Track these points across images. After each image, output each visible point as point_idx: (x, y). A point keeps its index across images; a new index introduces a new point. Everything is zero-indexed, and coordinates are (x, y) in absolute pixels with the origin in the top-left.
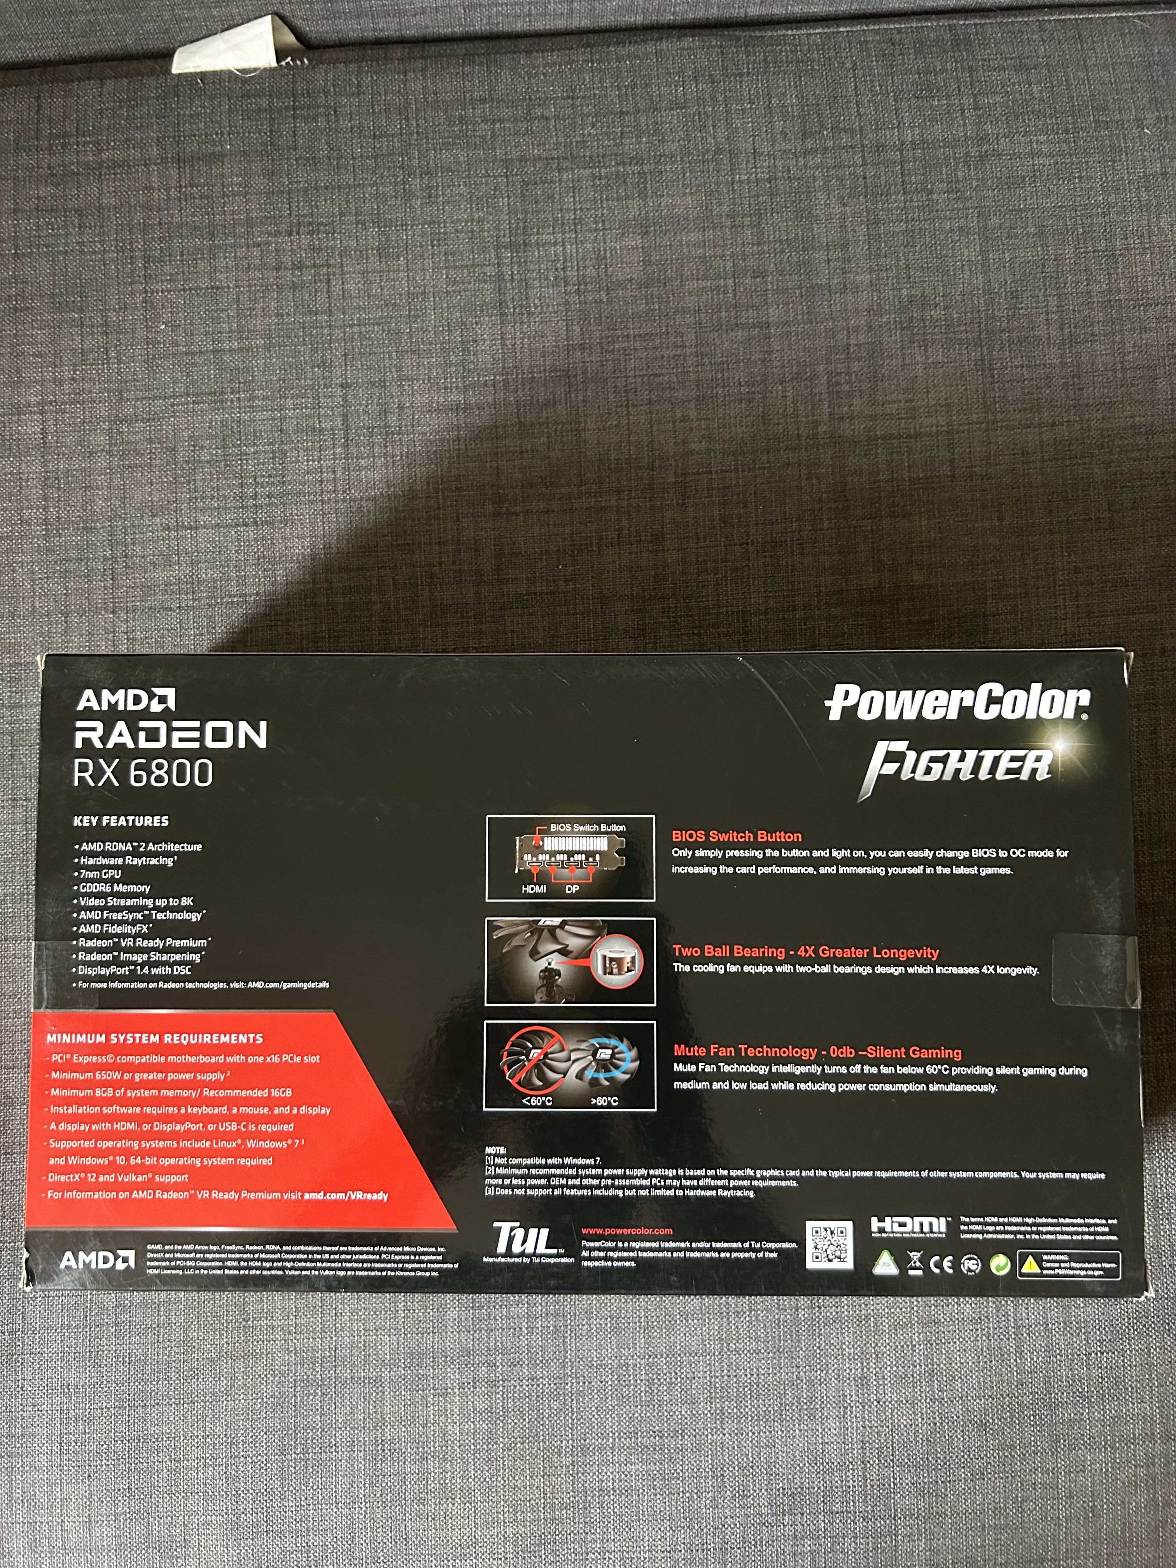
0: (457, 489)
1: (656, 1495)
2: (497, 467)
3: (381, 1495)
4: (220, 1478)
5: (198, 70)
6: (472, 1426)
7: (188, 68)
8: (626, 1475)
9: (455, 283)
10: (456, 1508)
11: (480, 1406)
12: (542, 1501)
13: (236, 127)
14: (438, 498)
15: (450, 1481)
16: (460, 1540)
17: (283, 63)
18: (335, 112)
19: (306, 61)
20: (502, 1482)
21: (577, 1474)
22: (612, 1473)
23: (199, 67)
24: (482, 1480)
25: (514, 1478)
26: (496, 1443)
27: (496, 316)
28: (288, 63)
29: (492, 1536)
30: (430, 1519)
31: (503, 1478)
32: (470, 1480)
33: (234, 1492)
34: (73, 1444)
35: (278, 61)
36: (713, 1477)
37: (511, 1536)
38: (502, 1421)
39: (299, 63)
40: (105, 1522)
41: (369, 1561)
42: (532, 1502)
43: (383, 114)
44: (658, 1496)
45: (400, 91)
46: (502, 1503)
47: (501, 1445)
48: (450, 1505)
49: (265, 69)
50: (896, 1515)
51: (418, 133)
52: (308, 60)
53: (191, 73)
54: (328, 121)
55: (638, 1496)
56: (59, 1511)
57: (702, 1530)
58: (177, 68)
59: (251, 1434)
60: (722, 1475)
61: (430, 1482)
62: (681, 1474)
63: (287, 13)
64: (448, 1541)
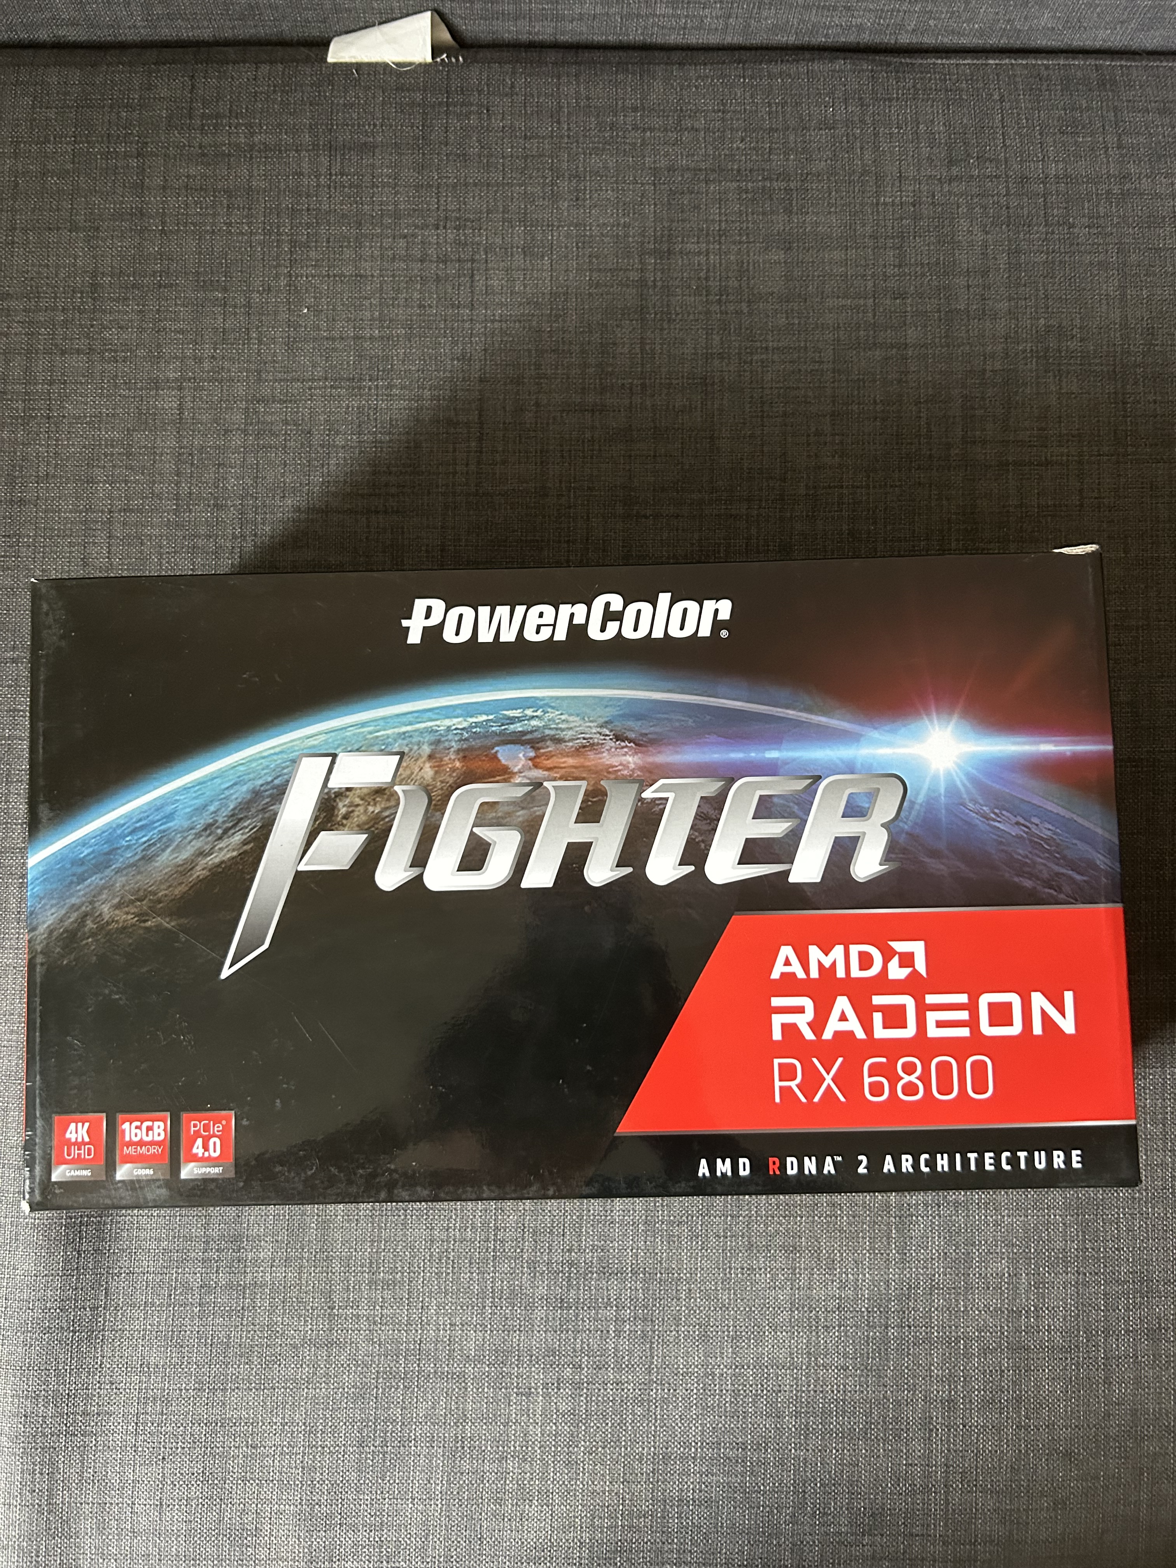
0: (589, 488)
1: (735, 1508)
2: (629, 470)
3: (458, 1493)
4: (296, 1467)
5: (354, 61)
6: (554, 1428)
7: (342, 57)
8: (707, 1486)
9: (597, 285)
10: (533, 1510)
11: (563, 1407)
12: (621, 1507)
13: (388, 120)
14: (569, 498)
15: (529, 1482)
16: (535, 1543)
17: (438, 60)
18: (488, 111)
19: (461, 59)
20: (581, 1486)
21: (658, 1482)
22: (692, 1483)
23: (354, 57)
24: (561, 1483)
25: (593, 1483)
26: (577, 1446)
27: (637, 320)
28: (443, 60)
29: (567, 1540)
30: (506, 1520)
31: (582, 1483)
32: (549, 1482)
33: (309, 1483)
34: (149, 1424)
35: (433, 58)
36: (794, 1493)
37: (587, 1541)
38: (584, 1424)
39: (453, 60)
40: (177, 1506)
41: (441, 1560)
42: (610, 1508)
43: (535, 115)
44: (738, 1509)
45: (552, 94)
46: (580, 1507)
47: (582, 1449)
48: (527, 1506)
49: (420, 64)
50: (976, 1541)
51: (569, 137)
52: (463, 58)
53: (346, 63)
54: (480, 119)
55: (718, 1507)
56: (130, 1492)
57: (781, 1546)
58: (332, 57)
59: (330, 1424)
60: (804, 1491)
61: (508, 1482)
62: (762, 1488)
63: (446, 11)
64: (523, 1543)
